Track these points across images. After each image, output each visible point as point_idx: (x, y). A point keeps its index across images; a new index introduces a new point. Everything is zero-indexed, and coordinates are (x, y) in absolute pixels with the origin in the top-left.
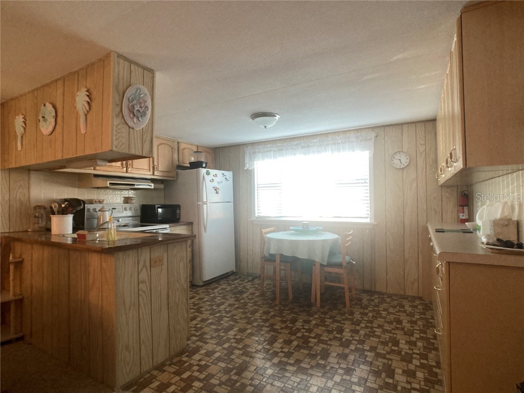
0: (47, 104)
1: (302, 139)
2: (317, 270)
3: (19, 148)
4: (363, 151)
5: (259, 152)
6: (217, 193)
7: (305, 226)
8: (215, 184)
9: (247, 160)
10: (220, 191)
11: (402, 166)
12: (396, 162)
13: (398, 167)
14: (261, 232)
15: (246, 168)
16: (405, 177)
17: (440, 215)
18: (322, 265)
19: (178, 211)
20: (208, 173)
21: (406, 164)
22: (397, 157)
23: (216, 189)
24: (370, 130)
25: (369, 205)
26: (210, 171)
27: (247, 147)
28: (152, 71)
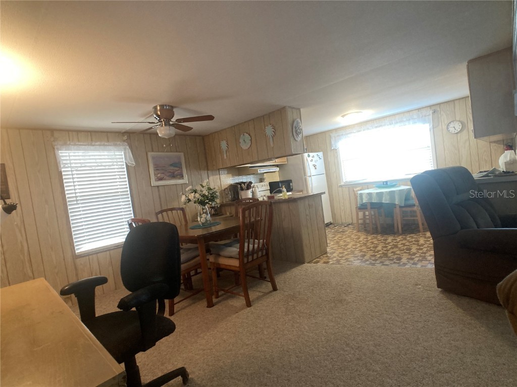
0: (245, 134)
1: (375, 121)
2: (397, 211)
3: (225, 157)
4: (424, 124)
5: (342, 135)
6: (316, 168)
7: (385, 183)
8: (313, 163)
9: (333, 142)
10: (317, 167)
11: (456, 132)
12: (451, 129)
13: (453, 132)
14: (354, 190)
15: (333, 148)
16: (459, 139)
17: (490, 163)
18: (401, 207)
19: (291, 184)
20: (309, 156)
21: (459, 130)
22: (452, 125)
23: (315, 166)
24: (429, 108)
25: (432, 163)
26: (310, 154)
27: (331, 133)
28: (299, 109)
